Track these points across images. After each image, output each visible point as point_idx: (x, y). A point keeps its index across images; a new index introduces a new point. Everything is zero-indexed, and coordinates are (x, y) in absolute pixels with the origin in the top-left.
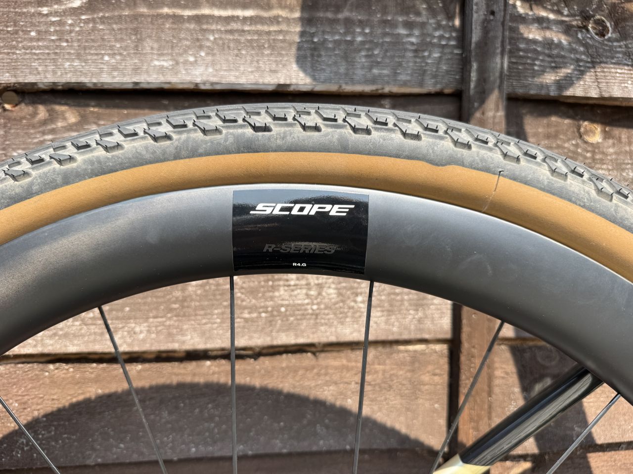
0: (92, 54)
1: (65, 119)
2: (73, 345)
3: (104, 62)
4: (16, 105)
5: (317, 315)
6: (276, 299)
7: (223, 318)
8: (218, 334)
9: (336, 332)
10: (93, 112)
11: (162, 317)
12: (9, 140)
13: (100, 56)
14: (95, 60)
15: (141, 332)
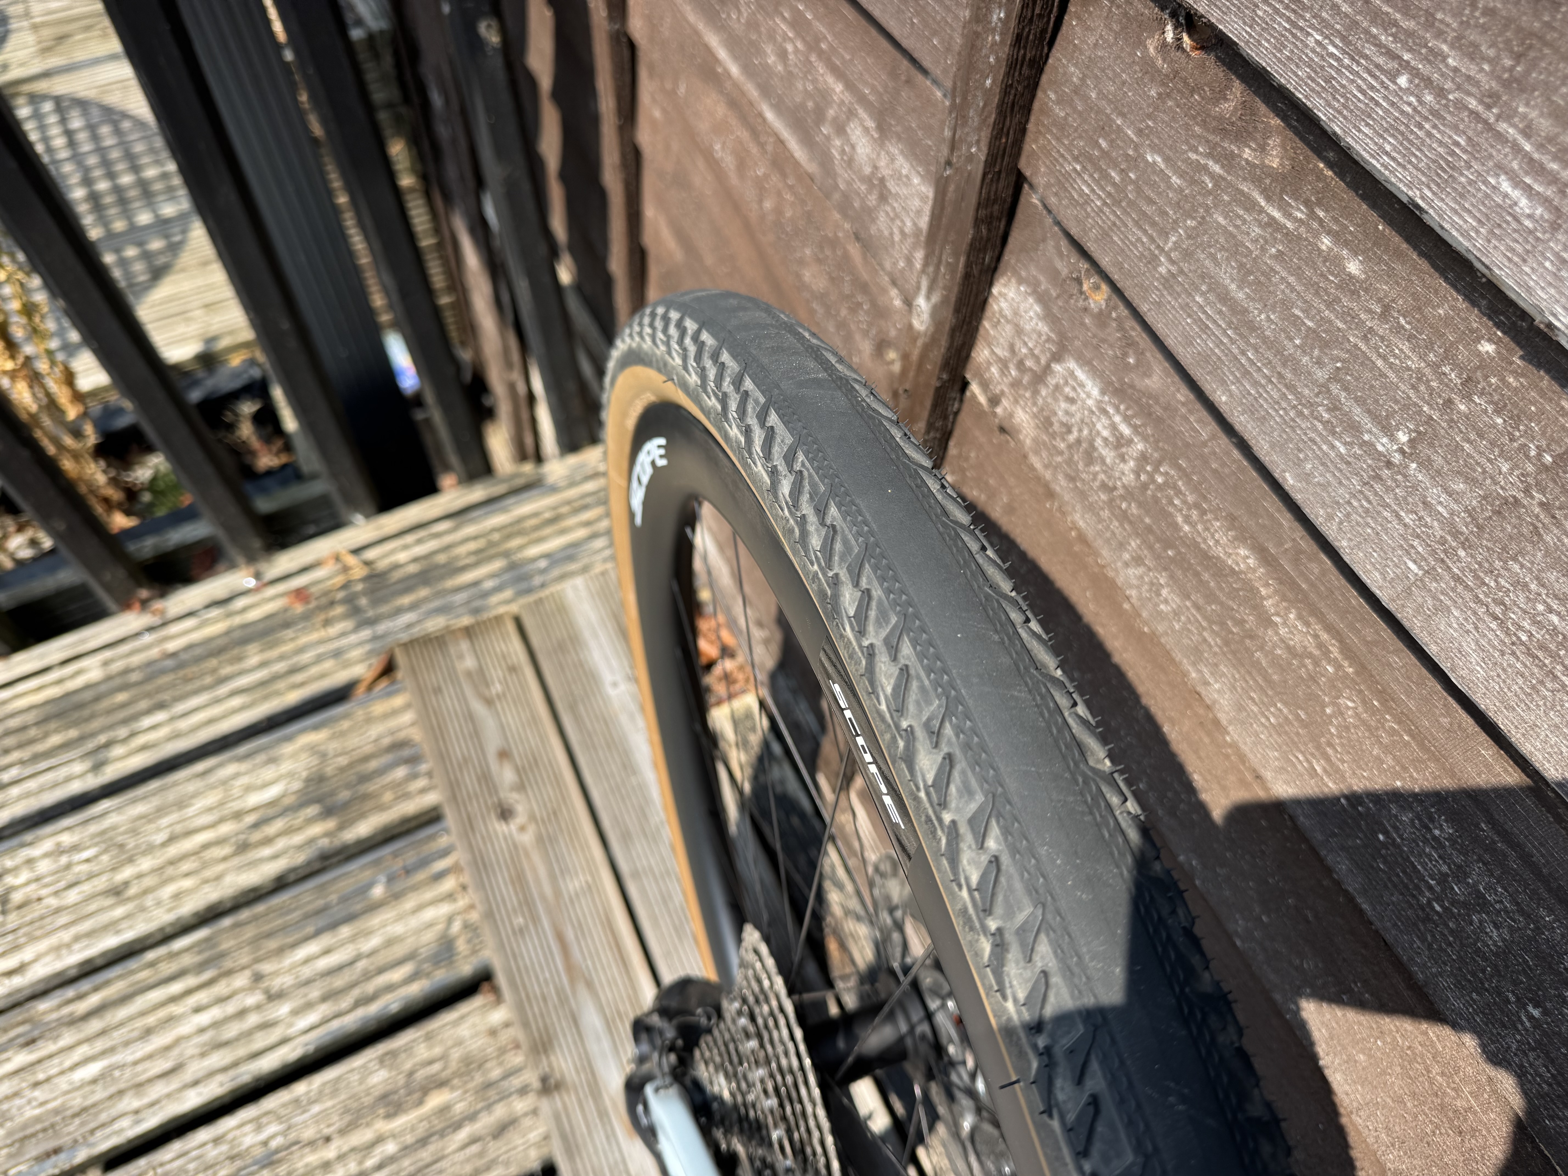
0: (1379, 45)
1: (1262, 148)
2: (1083, 517)
3: (1392, 86)
4: (1202, 48)
5: (1427, 919)
6: (1384, 812)
7: (1280, 725)
8: (1257, 735)
9: (1434, 976)
10: (1320, 176)
11: (1205, 618)
12: (1154, 120)
13: (1393, 65)
14: (1377, 66)
15: (1166, 602)
